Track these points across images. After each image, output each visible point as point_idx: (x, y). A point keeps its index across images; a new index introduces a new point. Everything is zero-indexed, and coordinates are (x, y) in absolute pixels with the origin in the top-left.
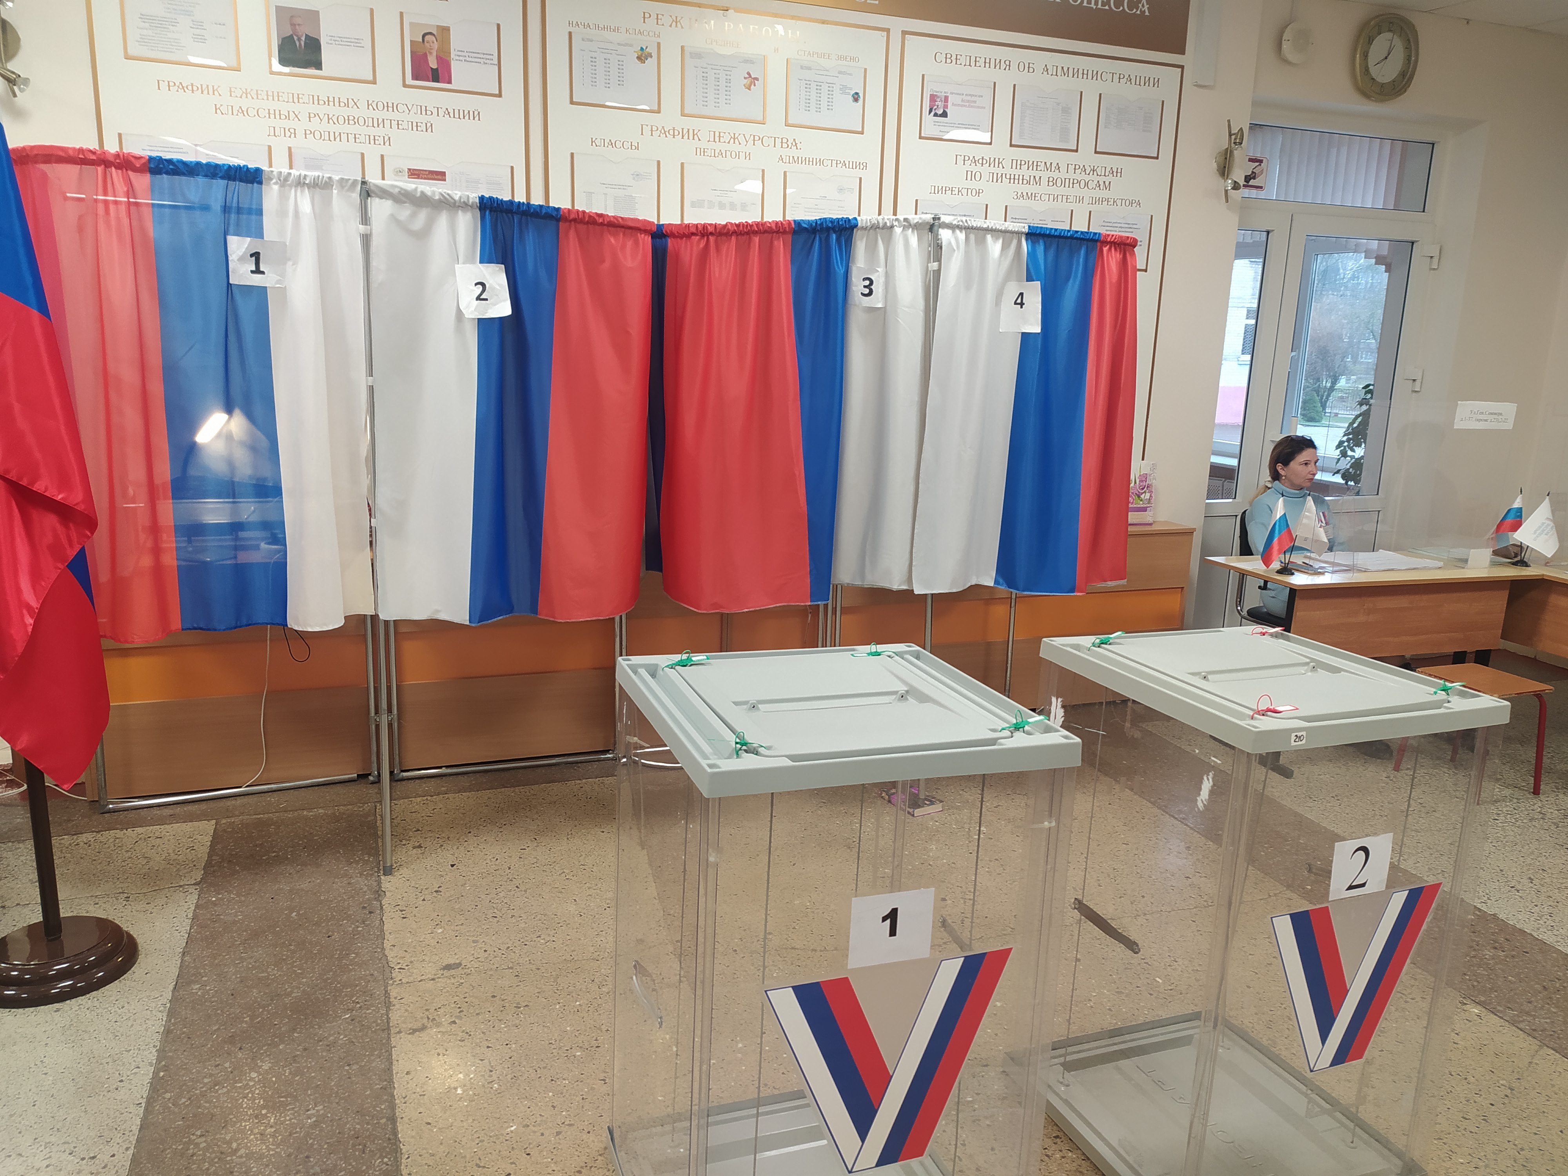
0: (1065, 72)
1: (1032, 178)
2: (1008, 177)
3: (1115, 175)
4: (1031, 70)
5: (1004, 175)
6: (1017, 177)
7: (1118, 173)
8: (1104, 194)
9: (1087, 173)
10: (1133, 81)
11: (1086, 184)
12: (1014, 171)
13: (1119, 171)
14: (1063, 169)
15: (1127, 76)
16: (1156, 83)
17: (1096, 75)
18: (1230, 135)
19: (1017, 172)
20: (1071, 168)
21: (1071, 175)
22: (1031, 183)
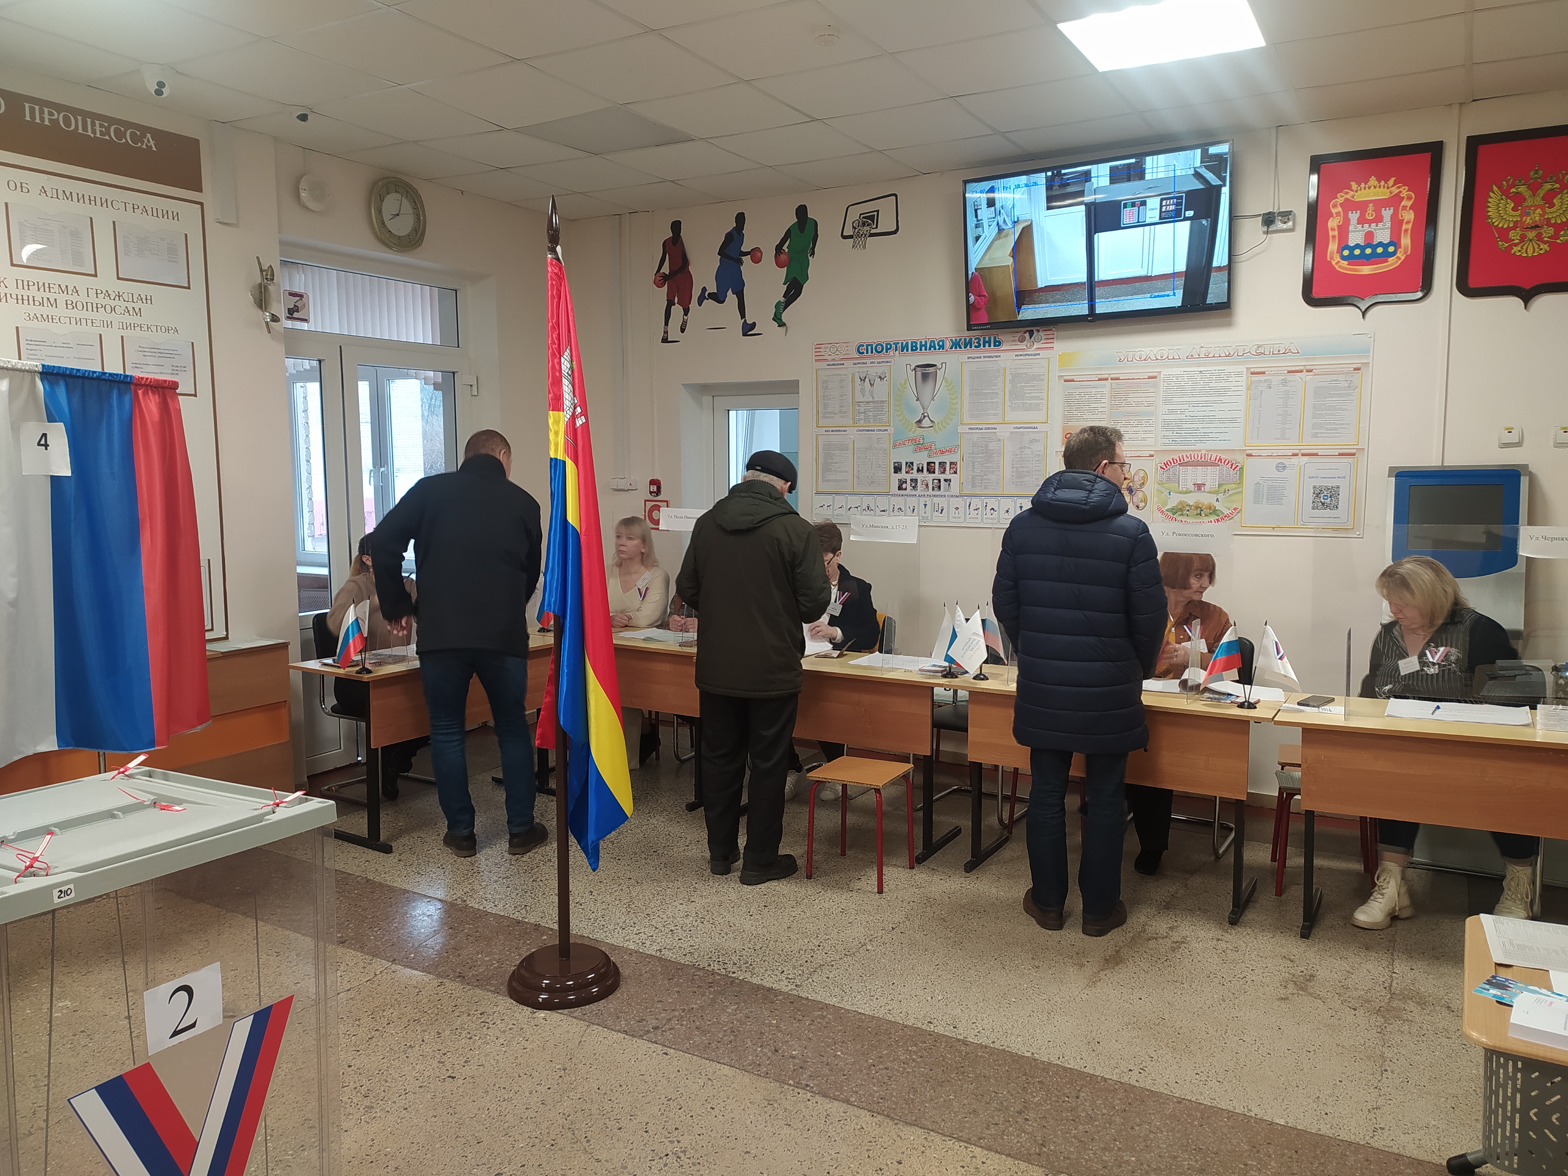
0: (69, 197)
1: (45, 300)
2: (14, 297)
3: (144, 301)
4: (25, 190)
5: (8, 296)
6: (25, 298)
7: (149, 300)
8: (136, 320)
9: (112, 298)
10: (150, 212)
11: (113, 309)
12: (20, 292)
15: (141, 207)
17: (105, 203)
18: (261, 271)
19: (26, 293)
21: (92, 299)
22: (45, 305)
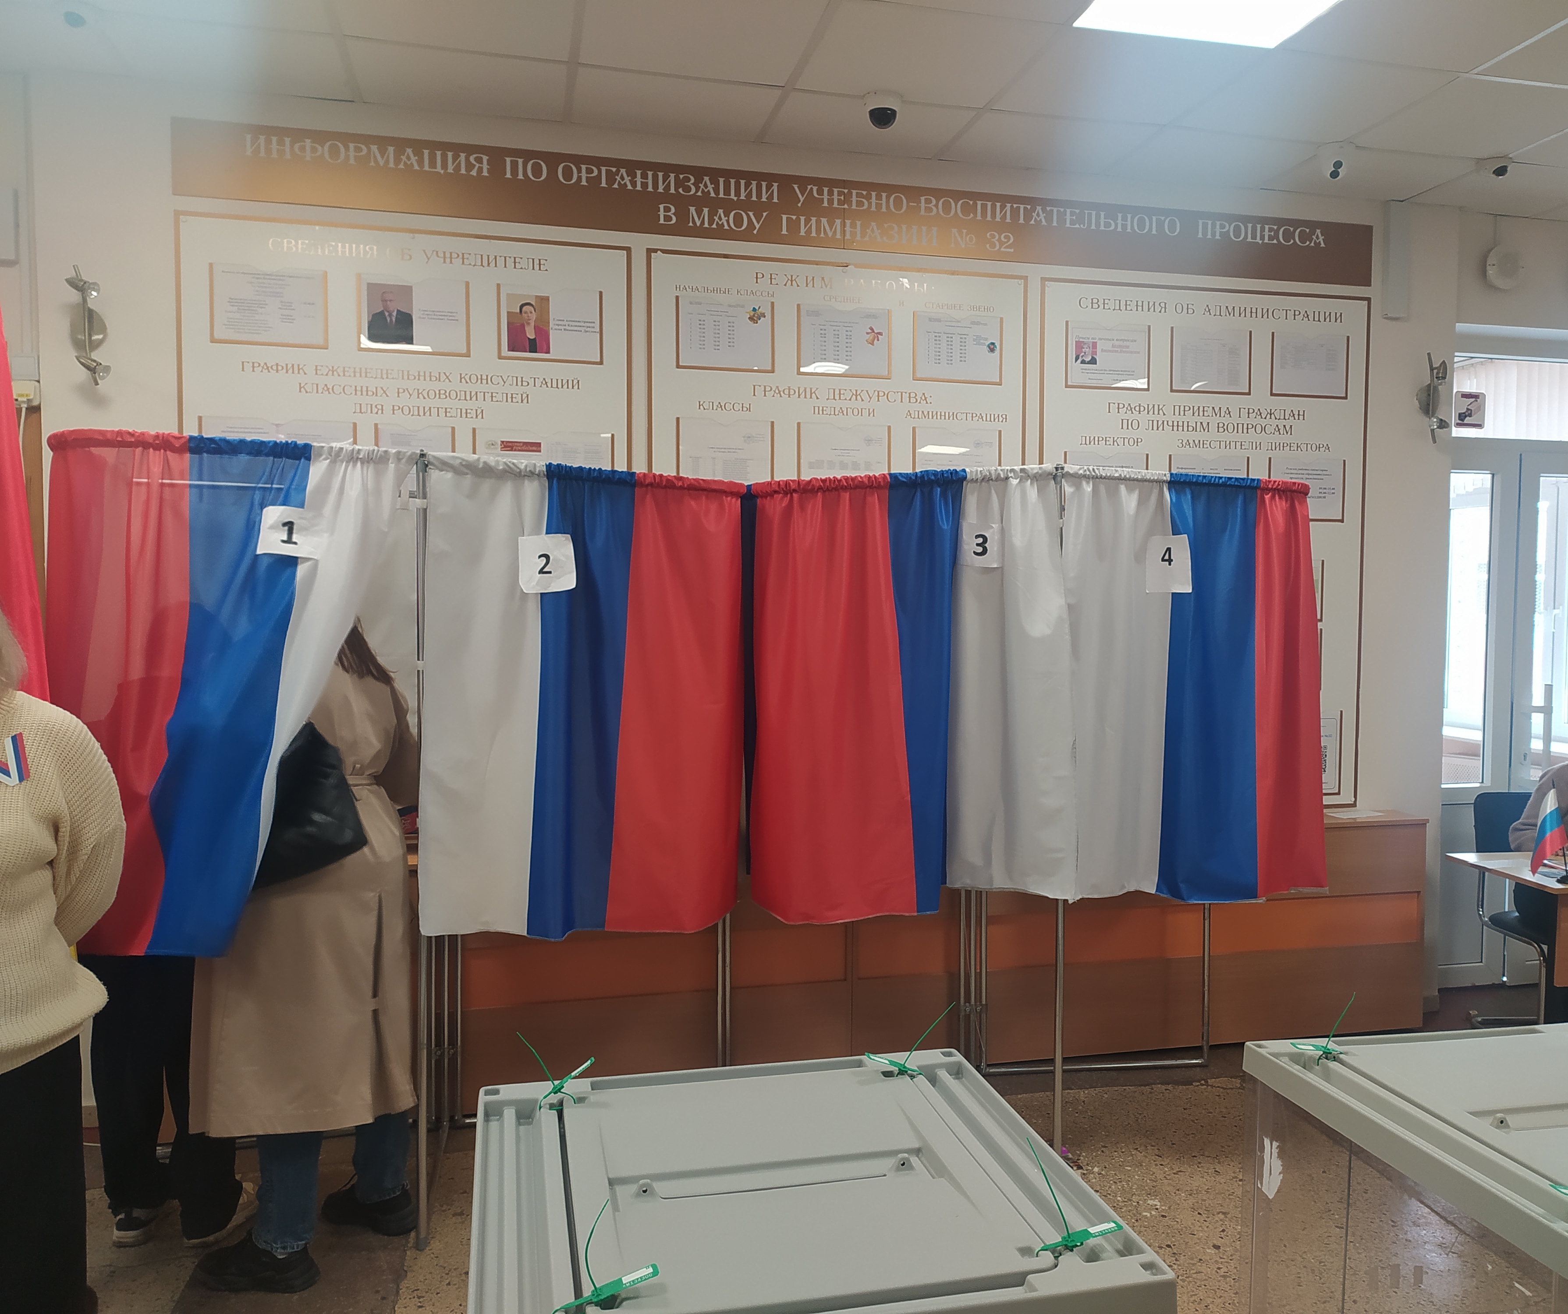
0: (1230, 311)
1: (1199, 424)
2: (1170, 424)
3: (1296, 417)
4: (1190, 311)
5: (1165, 423)
6: (1180, 424)
7: (1301, 415)
8: (1285, 438)
9: (1264, 417)
10: (1311, 318)
11: (1263, 429)
12: (1177, 418)
13: (1301, 413)
14: (1235, 413)
15: (1303, 313)
16: (1339, 318)
17: (1266, 313)
18: (1432, 369)
19: (1181, 419)
20: (1244, 413)
21: (1244, 420)
22: (1198, 430)
